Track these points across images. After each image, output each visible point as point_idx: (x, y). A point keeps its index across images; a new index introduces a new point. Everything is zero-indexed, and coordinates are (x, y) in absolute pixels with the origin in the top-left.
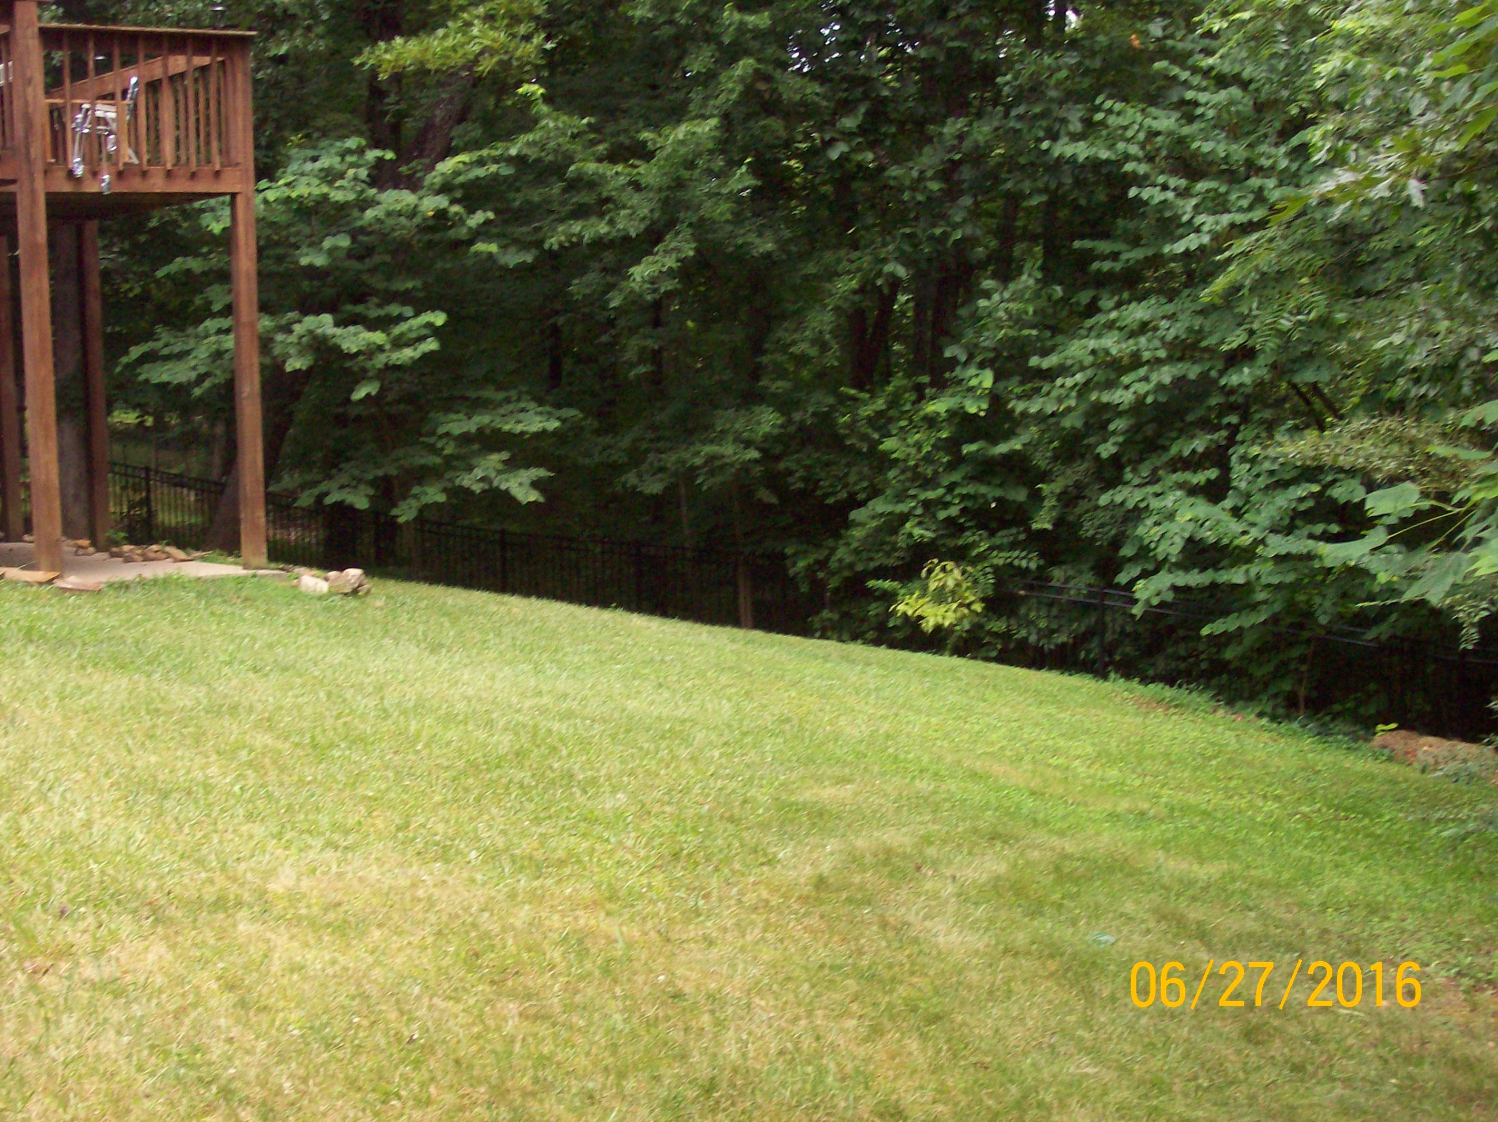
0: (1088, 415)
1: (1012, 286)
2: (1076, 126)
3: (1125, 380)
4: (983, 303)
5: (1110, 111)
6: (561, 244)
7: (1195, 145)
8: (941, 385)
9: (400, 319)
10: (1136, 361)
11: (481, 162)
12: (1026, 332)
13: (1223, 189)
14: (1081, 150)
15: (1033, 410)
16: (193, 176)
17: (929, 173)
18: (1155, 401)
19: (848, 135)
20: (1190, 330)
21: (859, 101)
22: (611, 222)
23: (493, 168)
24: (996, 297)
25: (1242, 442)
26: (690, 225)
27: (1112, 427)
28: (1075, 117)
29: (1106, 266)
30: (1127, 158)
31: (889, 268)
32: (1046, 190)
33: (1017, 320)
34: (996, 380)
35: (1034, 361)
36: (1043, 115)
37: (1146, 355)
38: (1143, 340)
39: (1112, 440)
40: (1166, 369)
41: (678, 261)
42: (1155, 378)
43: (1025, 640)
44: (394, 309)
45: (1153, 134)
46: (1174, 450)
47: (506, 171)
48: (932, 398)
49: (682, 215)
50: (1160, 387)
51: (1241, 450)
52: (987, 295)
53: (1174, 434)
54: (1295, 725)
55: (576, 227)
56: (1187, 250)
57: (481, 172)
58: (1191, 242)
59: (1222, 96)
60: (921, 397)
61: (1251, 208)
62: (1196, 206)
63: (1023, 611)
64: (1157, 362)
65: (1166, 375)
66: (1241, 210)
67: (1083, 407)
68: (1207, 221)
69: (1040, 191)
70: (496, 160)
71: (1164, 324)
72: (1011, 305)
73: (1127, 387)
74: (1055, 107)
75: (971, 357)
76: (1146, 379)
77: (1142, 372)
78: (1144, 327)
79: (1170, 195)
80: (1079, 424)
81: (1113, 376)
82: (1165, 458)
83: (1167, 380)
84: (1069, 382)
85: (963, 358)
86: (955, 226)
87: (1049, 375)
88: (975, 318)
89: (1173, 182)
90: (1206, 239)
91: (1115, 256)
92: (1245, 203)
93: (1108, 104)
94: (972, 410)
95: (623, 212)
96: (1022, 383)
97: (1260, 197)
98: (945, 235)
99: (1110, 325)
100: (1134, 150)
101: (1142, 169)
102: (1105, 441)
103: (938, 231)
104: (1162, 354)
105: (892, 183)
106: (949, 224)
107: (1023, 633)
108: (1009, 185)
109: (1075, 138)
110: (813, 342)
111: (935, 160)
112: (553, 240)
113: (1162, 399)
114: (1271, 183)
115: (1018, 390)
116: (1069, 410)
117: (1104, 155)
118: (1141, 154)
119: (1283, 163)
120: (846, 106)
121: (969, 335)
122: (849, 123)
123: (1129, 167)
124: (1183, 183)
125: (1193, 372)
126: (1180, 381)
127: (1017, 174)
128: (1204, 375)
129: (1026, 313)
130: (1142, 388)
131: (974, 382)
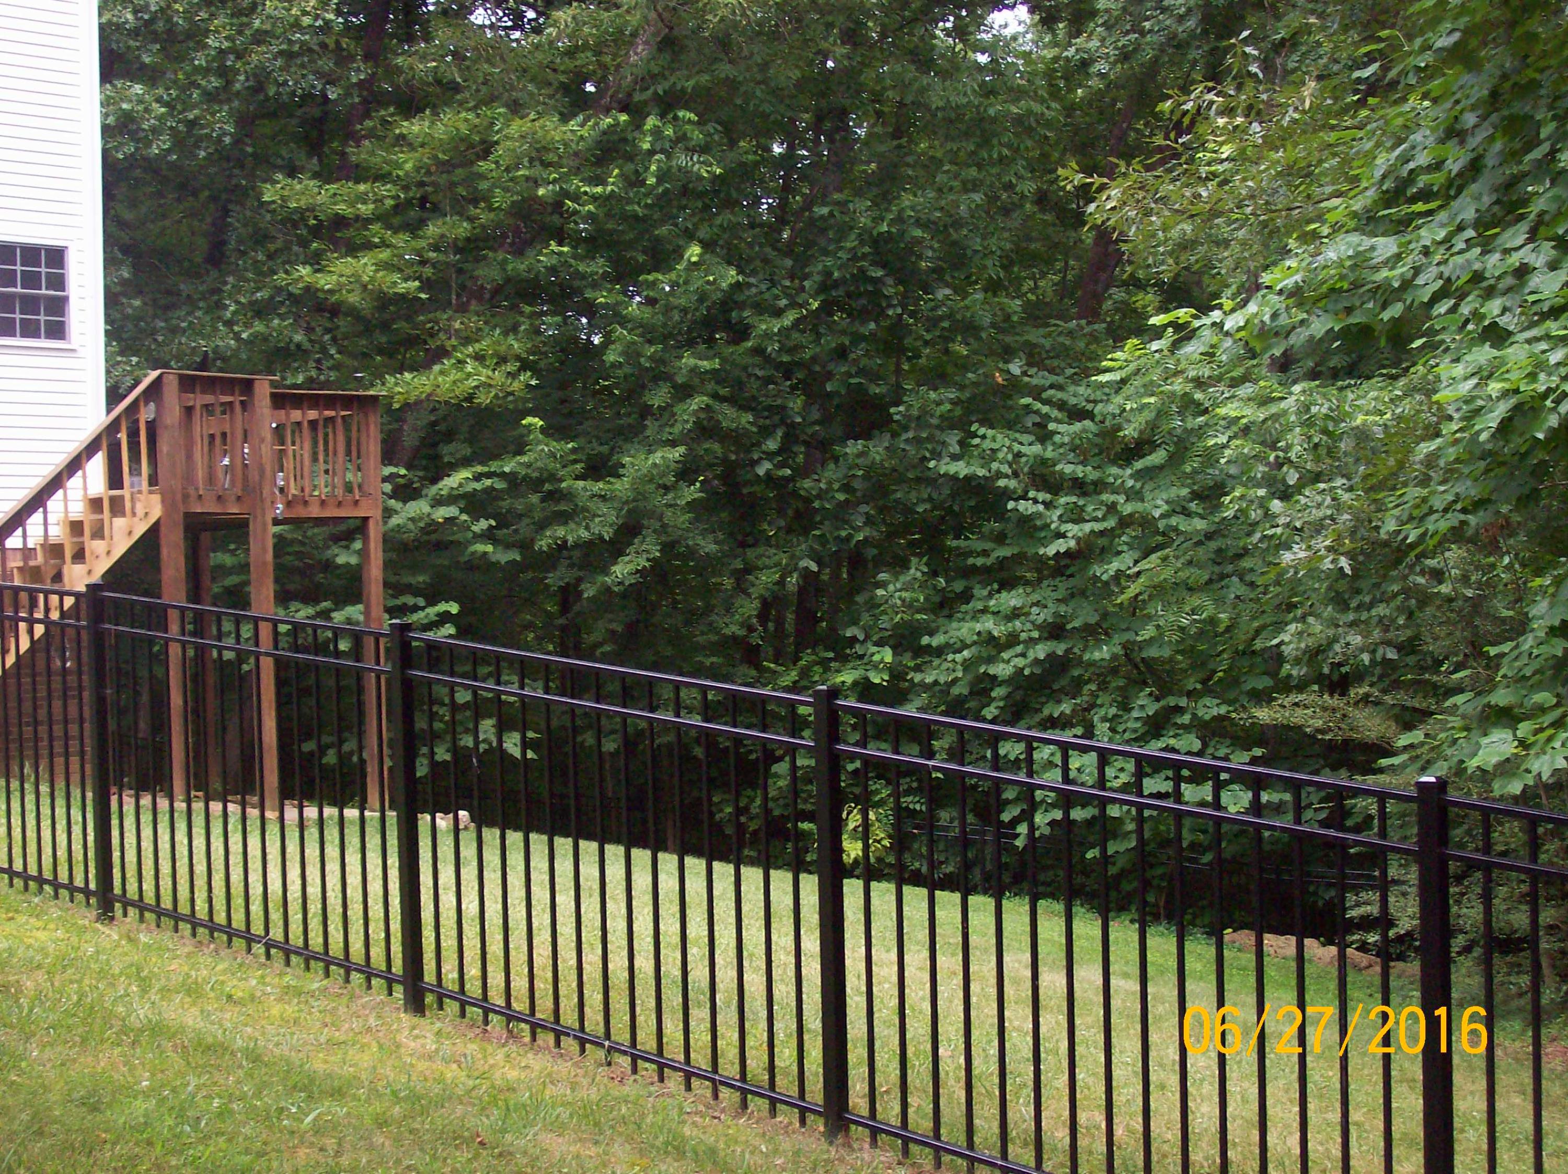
0: (972, 685)
1: (903, 578)
2: (955, 448)
3: (1005, 655)
4: (880, 592)
5: (984, 437)
6: (549, 546)
7: (1058, 468)
8: (843, 659)
9: (416, 609)
10: (1012, 640)
11: (478, 478)
12: (918, 616)
13: (1081, 503)
14: (960, 469)
15: (929, 680)
16: (340, 504)
17: (836, 486)
18: (1032, 673)
19: (770, 455)
20: (1056, 614)
21: (775, 426)
22: (587, 528)
23: (488, 482)
24: (891, 588)
25: (1101, 706)
26: (655, 531)
27: (994, 694)
28: (953, 440)
29: (980, 561)
30: (999, 475)
31: (803, 563)
32: (930, 499)
33: (909, 605)
34: (895, 654)
35: (925, 640)
36: (930, 439)
37: (1024, 636)
38: (1017, 623)
39: (994, 705)
40: (1039, 647)
41: (648, 560)
42: (1031, 655)
43: (919, 870)
44: (410, 600)
45: (1018, 455)
46: (1046, 712)
47: (500, 485)
48: (838, 671)
49: (645, 522)
50: (1036, 661)
51: (1102, 712)
52: (883, 585)
53: (1043, 699)
54: (1161, 928)
55: (561, 532)
56: (1058, 552)
57: (478, 486)
58: (1060, 546)
59: (1077, 426)
60: (827, 669)
61: (1104, 519)
62: (1060, 517)
63: (916, 846)
64: (1032, 641)
65: (1040, 651)
66: (1096, 519)
67: (969, 677)
68: (1072, 529)
69: (924, 501)
70: (489, 475)
71: (1035, 610)
72: (904, 594)
73: (1008, 662)
74: (938, 433)
75: (867, 637)
76: (1023, 655)
77: (1019, 649)
78: (1016, 614)
79: (1041, 507)
80: (965, 692)
81: (994, 653)
82: (1037, 718)
83: (1042, 656)
84: (959, 657)
85: (861, 637)
86: (858, 529)
87: (939, 652)
88: (873, 605)
89: (1042, 496)
90: (1072, 543)
91: (985, 553)
92: (1100, 514)
93: (982, 431)
94: (877, 681)
95: (597, 520)
96: (914, 658)
97: (1112, 508)
98: (849, 537)
99: (984, 611)
100: (1005, 469)
101: (1012, 484)
102: (988, 705)
103: (843, 534)
104: (1036, 634)
105: (802, 493)
106: (853, 528)
107: (917, 865)
108: (899, 495)
109: (955, 458)
110: (742, 625)
111: (840, 475)
112: (543, 543)
113: (1038, 671)
114: (1121, 499)
115: (911, 664)
116: (955, 681)
117: (981, 472)
118: (1010, 472)
119: (1130, 483)
120: (766, 432)
121: (865, 618)
122: (772, 445)
123: (1002, 483)
124: (1048, 497)
125: (1060, 649)
126: (1051, 656)
127: (905, 487)
128: (1068, 651)
129: (918, 600)
130: (1020, 662)
131: (876, 658)
